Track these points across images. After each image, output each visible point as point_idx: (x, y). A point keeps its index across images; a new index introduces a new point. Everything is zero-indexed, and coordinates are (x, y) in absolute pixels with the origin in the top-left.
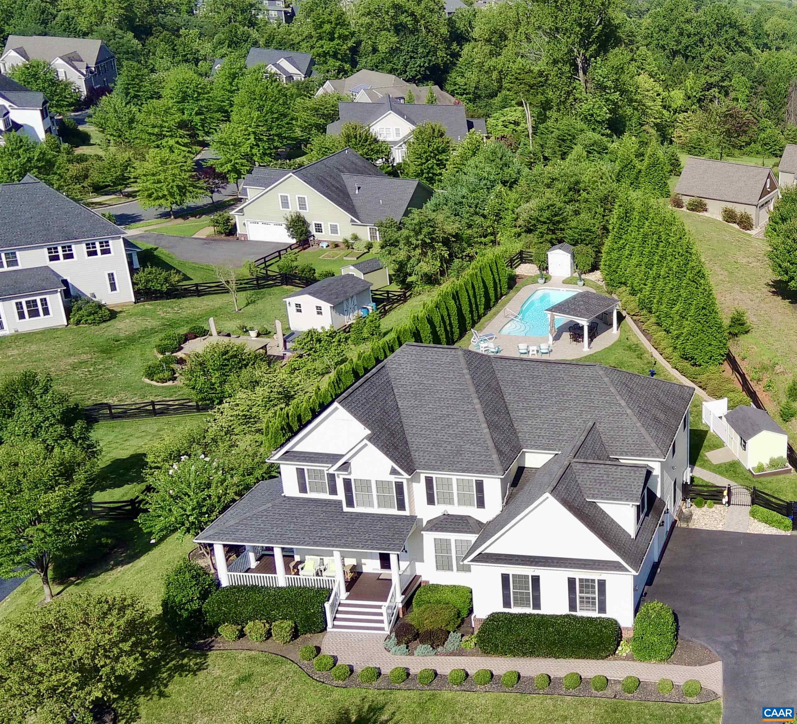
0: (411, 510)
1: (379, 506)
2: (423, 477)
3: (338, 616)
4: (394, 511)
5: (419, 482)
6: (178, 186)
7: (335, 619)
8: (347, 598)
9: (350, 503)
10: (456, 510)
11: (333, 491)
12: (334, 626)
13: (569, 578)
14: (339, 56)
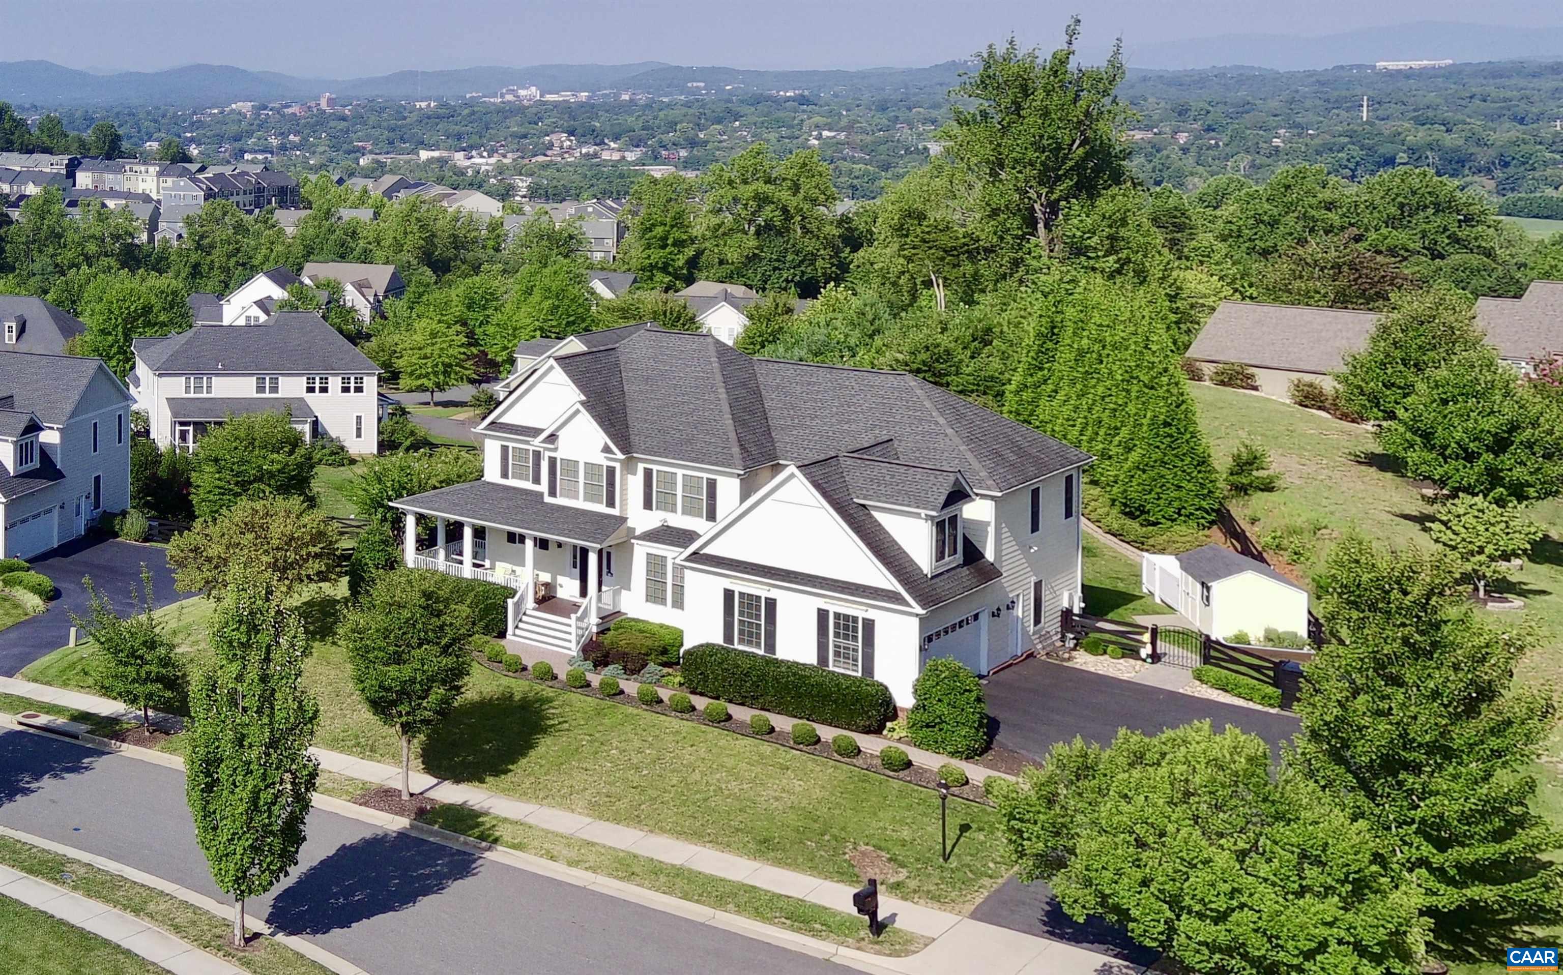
0: (621, 511)
1: (585, 500)
2: (641, 467)
3: (521, 625)
4: (602, 508)
5: (635, 474)
6: (443, 363)
7: (517, 627)
8: (534, 609)
9: (552, 493)
10: (679, 520)
11: (537, 480)
12: (514, 635)
13: (819, 610)
14: (671, 269)
